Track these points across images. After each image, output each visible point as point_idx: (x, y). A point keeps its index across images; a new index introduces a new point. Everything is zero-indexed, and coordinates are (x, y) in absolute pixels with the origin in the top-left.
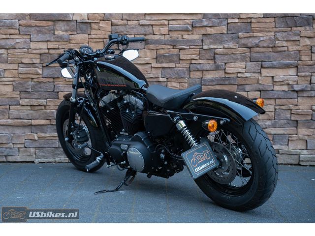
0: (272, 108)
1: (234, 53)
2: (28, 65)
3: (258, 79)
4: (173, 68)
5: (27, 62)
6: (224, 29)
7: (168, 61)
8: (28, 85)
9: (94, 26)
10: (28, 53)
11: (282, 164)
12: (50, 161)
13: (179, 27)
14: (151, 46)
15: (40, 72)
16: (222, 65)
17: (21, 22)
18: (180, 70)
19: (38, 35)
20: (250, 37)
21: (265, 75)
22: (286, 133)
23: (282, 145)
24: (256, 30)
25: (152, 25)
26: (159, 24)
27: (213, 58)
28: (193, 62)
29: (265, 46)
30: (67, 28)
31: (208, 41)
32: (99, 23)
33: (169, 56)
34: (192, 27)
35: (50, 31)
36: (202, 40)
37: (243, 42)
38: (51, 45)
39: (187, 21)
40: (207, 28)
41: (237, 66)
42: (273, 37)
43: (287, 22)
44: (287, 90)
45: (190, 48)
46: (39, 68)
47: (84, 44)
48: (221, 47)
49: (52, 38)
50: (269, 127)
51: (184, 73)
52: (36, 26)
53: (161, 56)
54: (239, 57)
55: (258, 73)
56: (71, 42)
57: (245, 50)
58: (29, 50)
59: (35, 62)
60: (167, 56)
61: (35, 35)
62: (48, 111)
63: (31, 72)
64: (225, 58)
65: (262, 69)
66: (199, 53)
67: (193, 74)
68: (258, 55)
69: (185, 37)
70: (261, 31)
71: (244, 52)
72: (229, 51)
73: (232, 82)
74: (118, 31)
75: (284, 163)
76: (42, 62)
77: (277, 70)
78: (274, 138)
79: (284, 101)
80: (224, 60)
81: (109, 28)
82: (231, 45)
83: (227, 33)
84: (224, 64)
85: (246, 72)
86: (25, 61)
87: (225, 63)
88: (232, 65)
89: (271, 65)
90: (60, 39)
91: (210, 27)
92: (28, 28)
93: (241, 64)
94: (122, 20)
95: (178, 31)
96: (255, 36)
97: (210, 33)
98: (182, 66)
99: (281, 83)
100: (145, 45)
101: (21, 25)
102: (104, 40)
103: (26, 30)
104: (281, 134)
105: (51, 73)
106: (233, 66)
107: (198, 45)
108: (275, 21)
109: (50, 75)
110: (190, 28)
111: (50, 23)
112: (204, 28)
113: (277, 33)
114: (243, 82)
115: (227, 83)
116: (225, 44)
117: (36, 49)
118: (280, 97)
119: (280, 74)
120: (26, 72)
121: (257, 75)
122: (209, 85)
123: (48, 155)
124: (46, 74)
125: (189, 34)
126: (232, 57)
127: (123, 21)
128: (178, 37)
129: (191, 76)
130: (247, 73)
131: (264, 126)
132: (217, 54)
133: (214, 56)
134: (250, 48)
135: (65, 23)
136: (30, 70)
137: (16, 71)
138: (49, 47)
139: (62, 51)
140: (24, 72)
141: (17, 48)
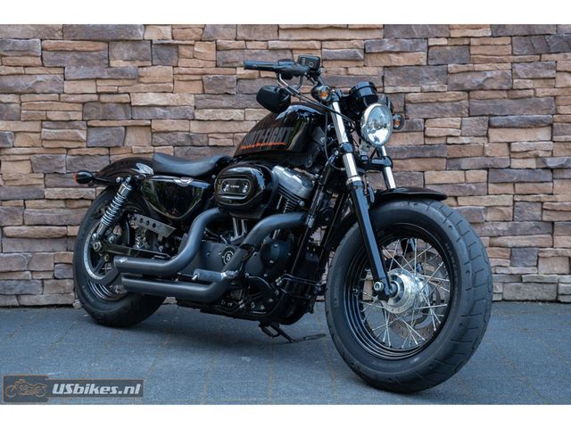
0: (508, 200)
1: (440, 100)
2: (59, 123)
3: (484, 147)
5: (58, 119)
6: (421, 57)
8: (61, 162)
9: (183, 50)
10: (59, 101)
11: (527, 301)
13: (342, 53)
15: (83, 137)
16: (419, 122)
17: (46, 43)
19: (77, 67)
20: (468, 71)
21: (495, 140)
22: (533, 245)
23: (526, 266)
24: (480, 59)
25: (291, 50)
26: (305, 47)
27: (402, 109)
29: (495, 88)
30: (132, 54)
31: (393, 78)
32: (193, 45)
34: (365, 52)
35: (101, 60)
36: (383, 78)
37: (456, 80)
38: (103, 86)
39: (355, 43)
40: (391, 55)
41: (446, 125)
42: (509, 72)
43: (532, 45)
44: (534, 167)
46: (81, 129)
47: (166, 85)
48: (418, 89)
49: (106, 73)
50: (503, 234)
52: (74, 51)
54: (449, 108)
55: (483, 136)
56: (142, 80)
57: (459, 95)
58: (62, 96)
59: (73, 118)
61: (73, 68)
63: (65, 137)
64: (423, 110)
65: (490, 130)
68: (482, 104)
69: (350, 71)
70: (487, 61)
71: (459, 98)
72: (432, 97)
73: (438, 153)
74: (230, 59)
75: (530, 299)
76: (86, 119)
77: (516, 130)
78: (514, 254)
79: (529, 188)
80: (422, 113)
81: (212, 54)
82: (435, 87)
83: (428, 65)
84: (422, 120)
85: (461, 136)
86: (54, 116)
87: (425, 119)
88: (438, 122)
89: (506, 122)
90: (120, 75)
91: (398, 53)
92: (58, 54)
93: (452, 121)
94: (236, 40)
95: (339, 60)
96: (476, 69)
97: (397, 64)
99: (525, 155)
101: (46, 50)
102: (204, 77)
103: (55, 58)
104: (526, 247)
105: (103, 139)
106: (438, 124)
108: (511, 43)
109: (102, 142)
110: (362, 56)
111: (102, 46)
112: (385, 56)
113: (515, 65)
114: (458, 154)
115: (428, 154)
116: (423, 83)
117: (74, 94)
118: (523, 179)
119: (522, 139)
120: (56, 137)
121: (481, 141)
122: (396, 159)
124: (94, 140)
125: (359, 67)
126: (437, 108)
127: (237, 42)
128: (340, 71)
130: (465, 136)
131: (495, 233)
132: (410, 102)
133: (405, 106)
134: (468, 91)
135: (129, 45)
136: (64, 133)
137: (38, 135)
138: (99, 91)
139: (124, 98)
140: (52, 138)
141: (38, 91)
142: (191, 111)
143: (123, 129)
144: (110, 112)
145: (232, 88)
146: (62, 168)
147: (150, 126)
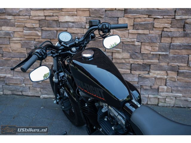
2: (30, 29)
4: (147, 34)
5: (29, 27)
7: (143, 28)
8: (32, 44)
10: (29, 19)
12: (51, 97)
14: (130, 15)
15: (40, 34)
16: (190, 33)
18: (153, 36)
27: (183, 27)
28: (165, 30)
31: (180, 12)
33: (145, 24)
36: (175, 11)
38: (47, 13)
45: (163, 18)
46: (38, 31)
47: (73, 13)
51: (156, 39)
53: (137, 24)
56: (63, 10)
58: (30, 17)
59: (35, 27)
60: (142, 24)
62: (48, 63)
63: (33, 34)
66: (171, 22)
67: (164, 40)
76: (41, 27)
86: (28, 25)
98: (155, 33)
100: (125, 14)
102: (90, 9)
105: (48, 36)
107: (171, 15)
109: (47, 37)
117: (35, 16)
120: (29, 34)
122: (176, 49)
123: (49, 93)
124: (44, 36)
129: (162, 41)
132: (187, 23)
133: (184, 25)
136: (32, 33)
137: (22, 33)
138: (45, 15)
139: (55, 18)
140: (28, 34)
141: (21, 14)
142: (84, 25)
143: (56, 32)
144: (50, 24)
145: (103, 15)
146: (32, 47)
147: (67, 30)
